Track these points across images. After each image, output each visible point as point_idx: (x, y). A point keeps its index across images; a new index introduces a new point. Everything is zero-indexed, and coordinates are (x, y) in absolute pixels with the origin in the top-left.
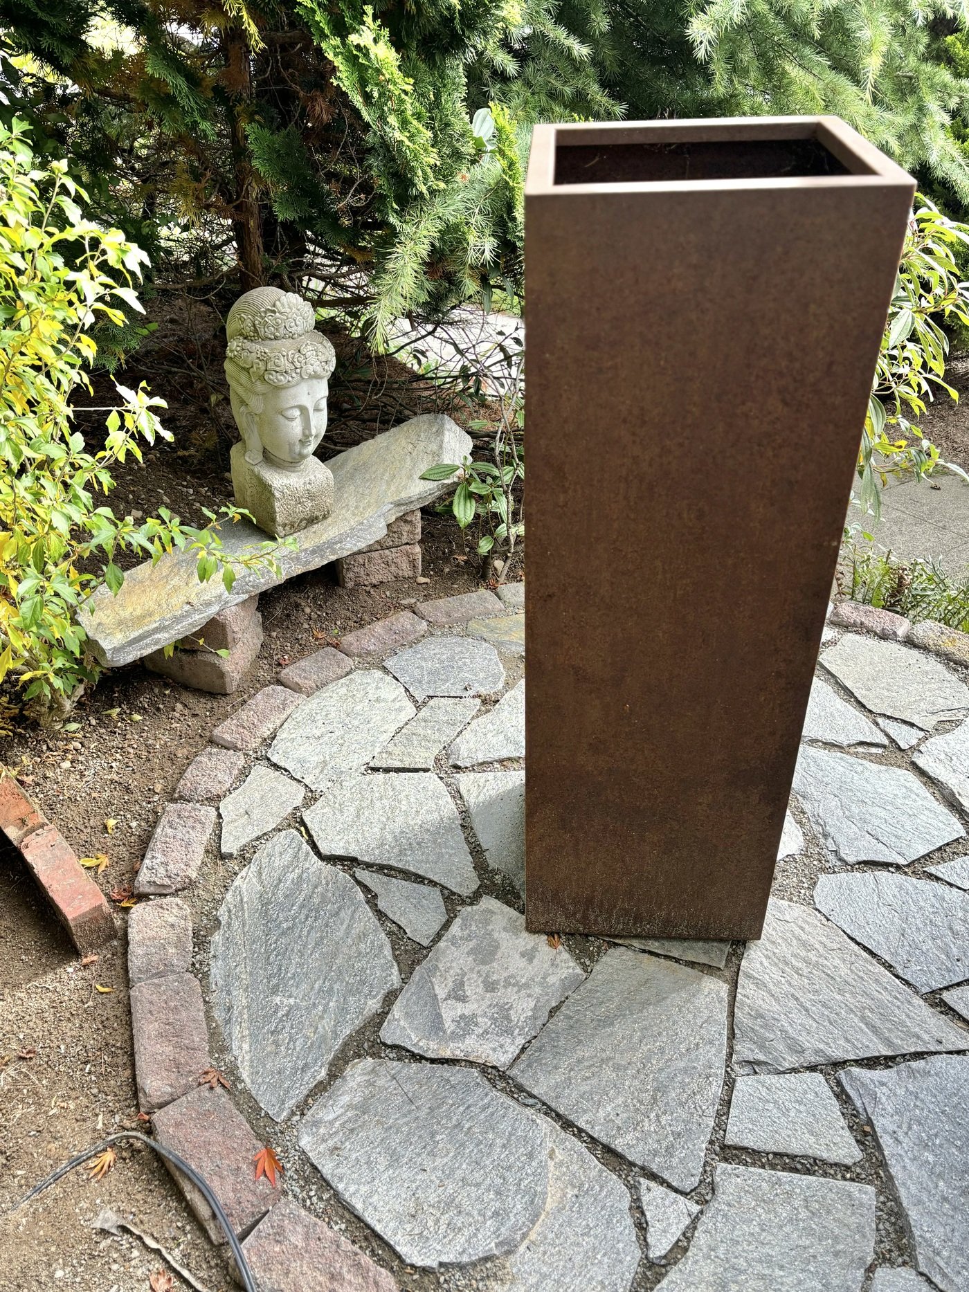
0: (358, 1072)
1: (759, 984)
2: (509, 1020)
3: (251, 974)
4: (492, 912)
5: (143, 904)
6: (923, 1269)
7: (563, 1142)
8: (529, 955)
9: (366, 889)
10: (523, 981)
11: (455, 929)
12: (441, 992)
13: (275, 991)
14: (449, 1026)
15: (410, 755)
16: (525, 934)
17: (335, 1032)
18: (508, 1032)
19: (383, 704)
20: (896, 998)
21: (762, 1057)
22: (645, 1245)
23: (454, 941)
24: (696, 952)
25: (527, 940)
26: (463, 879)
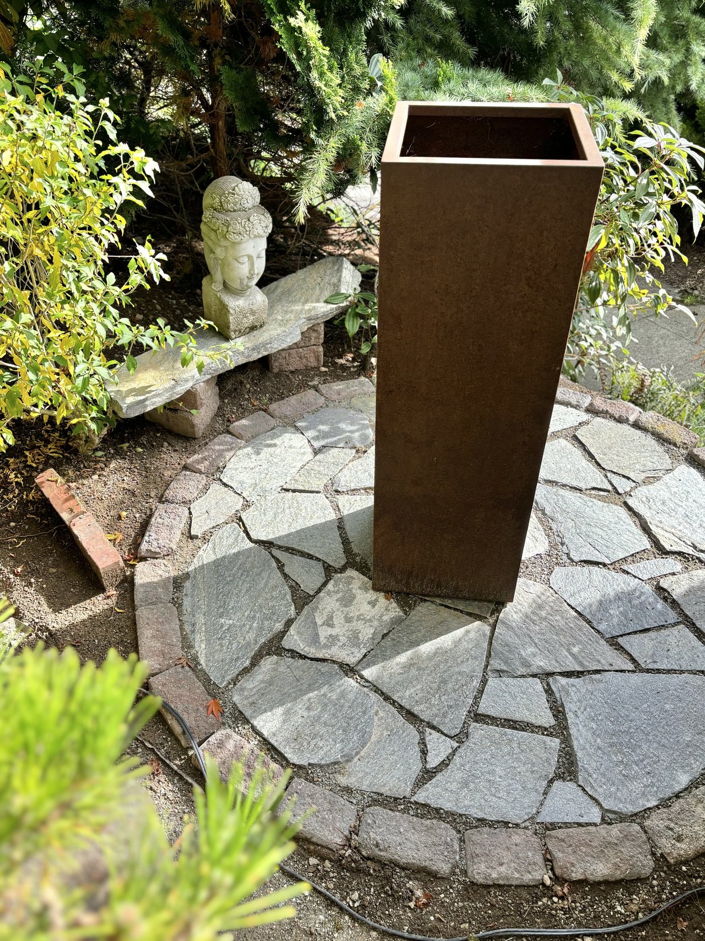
0: (268, 663)
1: (509, 627)
2: (358, 638)
3: (208, 606)
4: (354, 578)
5: (143, 563)
6: (580, 783)
7: (384, 707)
8: (373, 604)
9: (278, 561)
10: (368, 618)
11: (330, 586)
12: (319, 621)
13: (221, 617)
14: (323, 640)
15: (309, 482)
16: (371, 591)
17: (256, 640)
18: (357, 645)
19: (293, 450)
20: (590, 640)
21: (505, 668)
22: (425, 761)
23: (329, 593)
24: (474, 608)
25: (371, 595)
26: (337, 557)
